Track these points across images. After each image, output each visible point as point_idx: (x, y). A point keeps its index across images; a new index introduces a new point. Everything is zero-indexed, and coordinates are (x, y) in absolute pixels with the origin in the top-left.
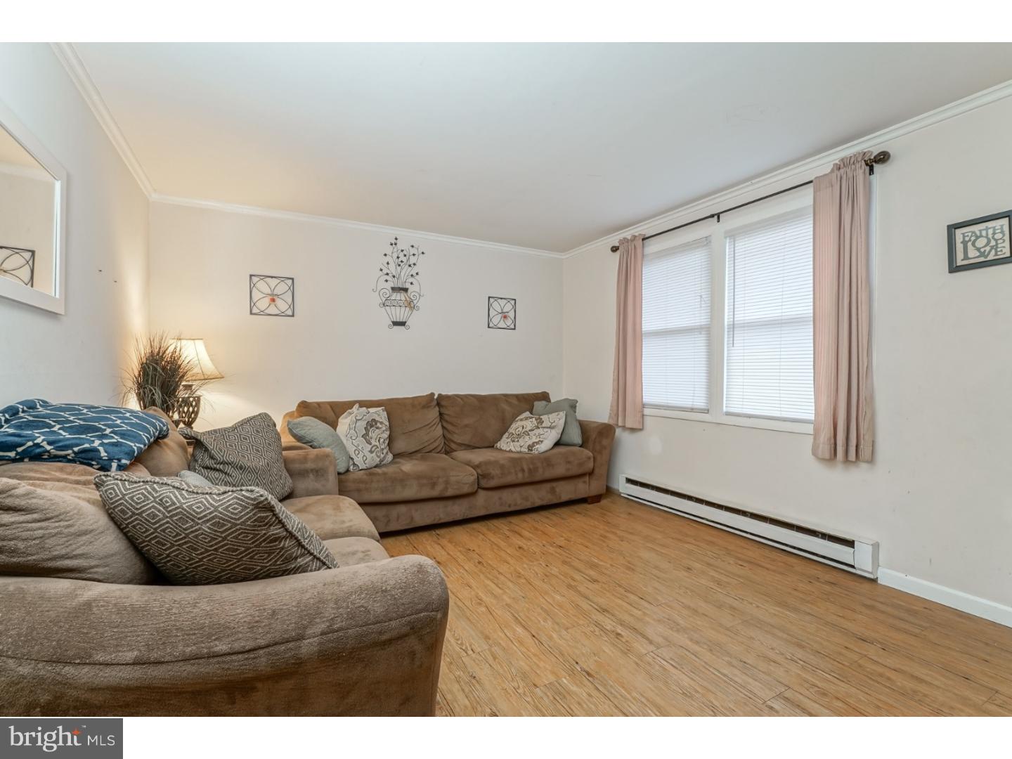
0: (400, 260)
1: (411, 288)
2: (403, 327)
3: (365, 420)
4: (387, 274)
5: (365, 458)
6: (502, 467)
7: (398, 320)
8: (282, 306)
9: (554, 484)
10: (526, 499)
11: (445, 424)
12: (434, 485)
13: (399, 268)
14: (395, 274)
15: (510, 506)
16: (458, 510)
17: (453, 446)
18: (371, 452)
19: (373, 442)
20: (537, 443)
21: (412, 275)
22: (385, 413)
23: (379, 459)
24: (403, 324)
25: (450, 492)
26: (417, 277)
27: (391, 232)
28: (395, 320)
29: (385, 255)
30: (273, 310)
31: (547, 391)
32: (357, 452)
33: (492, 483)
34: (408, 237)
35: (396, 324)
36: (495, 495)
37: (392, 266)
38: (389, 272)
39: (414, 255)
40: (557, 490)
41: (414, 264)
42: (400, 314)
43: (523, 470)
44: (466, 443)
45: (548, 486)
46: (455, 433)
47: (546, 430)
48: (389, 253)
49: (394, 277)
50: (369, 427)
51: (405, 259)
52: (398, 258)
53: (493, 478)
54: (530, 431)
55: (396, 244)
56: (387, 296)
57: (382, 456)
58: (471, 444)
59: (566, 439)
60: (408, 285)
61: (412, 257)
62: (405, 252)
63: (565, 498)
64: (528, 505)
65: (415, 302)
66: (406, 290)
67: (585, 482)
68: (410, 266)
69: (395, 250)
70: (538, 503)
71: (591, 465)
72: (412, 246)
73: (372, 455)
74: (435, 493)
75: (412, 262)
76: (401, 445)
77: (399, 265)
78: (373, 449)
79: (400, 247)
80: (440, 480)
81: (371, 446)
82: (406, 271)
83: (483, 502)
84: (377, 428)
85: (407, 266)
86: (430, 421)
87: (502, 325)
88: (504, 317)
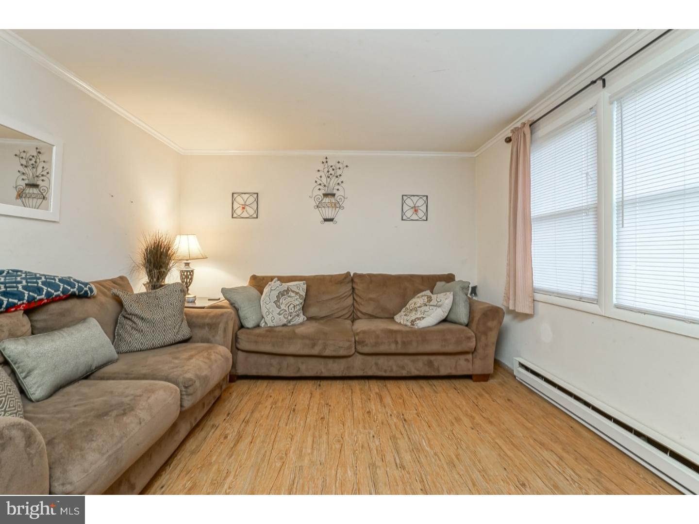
0: (330, 173)
1: (337, 193)
2: (331, 223)
3: (278, 290)
4: (320, 184)
5: (273, 318)
6: (377, 337)
7: (327, 218)
8: (251, 211)
9: (432, 358)
10: (403, 368)
11: (355, 297)
12: (313, 345)
13: (329, 179)
14: (325, 184)
15: (385, 371)
16: (336, 368)
17: (359, 315)
18: (279, 314)
19: (283, 307)
20: (419, 319)
21: (338, 184)
22: (305, 285)
23: (286, 320)
24: (331, 220)
25: (327, 353)
26: (342, 185)
27: (323, 153)
28: (325, 217)
29: (319, 171)
30: (245, 215)
31: (454, 273)
32: (268, 313)
33: (366, 350)
34: (335, 155)
35: (326, 220)
36: (372, 360)
37: (324, 180)
38: (321, 182)
39: (339, 168)
40: (436, 364)
41: (340, 175)
42: (329, 213)
43: (396, 342)
44: (370, 312)
45: (426, 358)
46: (361, 304)
47: (431, 308)
48: (321, 169)
49: (325, 186)
50: (280, 296)
51: (333, 171)
52: (328, 172)
53: (367, 345)
54: (419, 307)
55: (327, 162)
56: (320, 201)
57: (290, 318)
58: (374, 314)
59: (453, 317)
60: (335, 192)
61: (338, 170)
62: (333, 167)
63: (443, 372)
64: (404, 373)
65: (341, 203)
66: (334, 195)
67: (467, 360)
68: (337, 177)
69: (326, 166)
70: (415, 373)
71: (472, 344)
72: (339, 162)
73: (280, 316)
74: (316, 351)
75: (338, 174)
76: (314, 311)
77: (329, 177)
78: (281, 313)
79: (330, 164)
80: (320, 342)
81: (280, 310)
82: (334, 181)
83: (358, 366)
84: (289, 297)
85: (335, 177)
86: (340, 294)
87: (415, 217)
88: (416, 211)
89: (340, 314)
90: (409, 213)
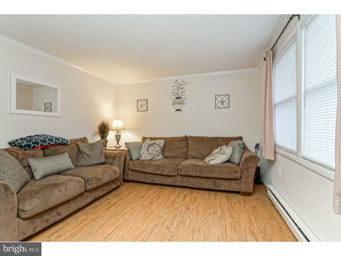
0: (179, 87)
1: (182, 97)
2: (180, 111)
3: (148, 144)
4: (174, 93)
5: (145, 156)
6: (187, 167)
7: (178, 109)
8: (145, 108)
9: (217, 181)
10: (201, 184)
11: (188, 148)
12: (158, 169)
13: (178, 90)
14: (177, 93)
15: (192, 185)
16: (169, 181)
17: (189, 156)
18: (148, 154)
19: (150, 151)
20: (211, 160)
21: (183, 92)
22: (164, 142)
23: (151, 157)
24: (180, 110)
25: (164, 173)
26: (184, 92)
27: (175, 78)
28: (177, 109)
29: (173, 87)
30: (142, 110)
31: (242, 137)
32: (143, 154)
33: (182, 173)
34: (180, 78)
35: (177, 110)
36: (186, 179)
37: (176, 91)
38: (175, 92)
39: (183, 84)
40: (218, 184)
41: (183, 88)
42: (178, 107)
43: (196, 171)
44: (194, 156)
45: (213, 180)
46: (190, 151)
48: (174, 86)
49: (176, 94)
50: (149, 146)
51: (180, 86)
52: (178, 87)
53: (182, 171)
54: (214, 154)
55: (177, 82)
56: (174, 101)
57: (153, 156)
58: (196, 157)
59: (232, 160)
60: (181, 96)
61: (182, 85)
62: (180, 84)
63: (222, 188)
64: (202, 187)
65: (184, 102)
66: (180, 98)
67: (236, 183)
68: (182, 89)
69: (177, 84)
70: (207, 187)
71: (239, 175)
72: (182, 81)
73: (149, 156)
74: (159, 172)
75: (182, 87)
76: (167, 154)
77: (178, 89)
78: (149, 154)
79: (178, 83)
80: (161, 168)
81: (148, 153)
82: (181, 90)
83: (179, 181)
84: (154, 147)
85: (181, 89)
86: (180, 146)
87: (222, 106)
88: (222, 103)
89: (180, 156)
90: (219, 105)
